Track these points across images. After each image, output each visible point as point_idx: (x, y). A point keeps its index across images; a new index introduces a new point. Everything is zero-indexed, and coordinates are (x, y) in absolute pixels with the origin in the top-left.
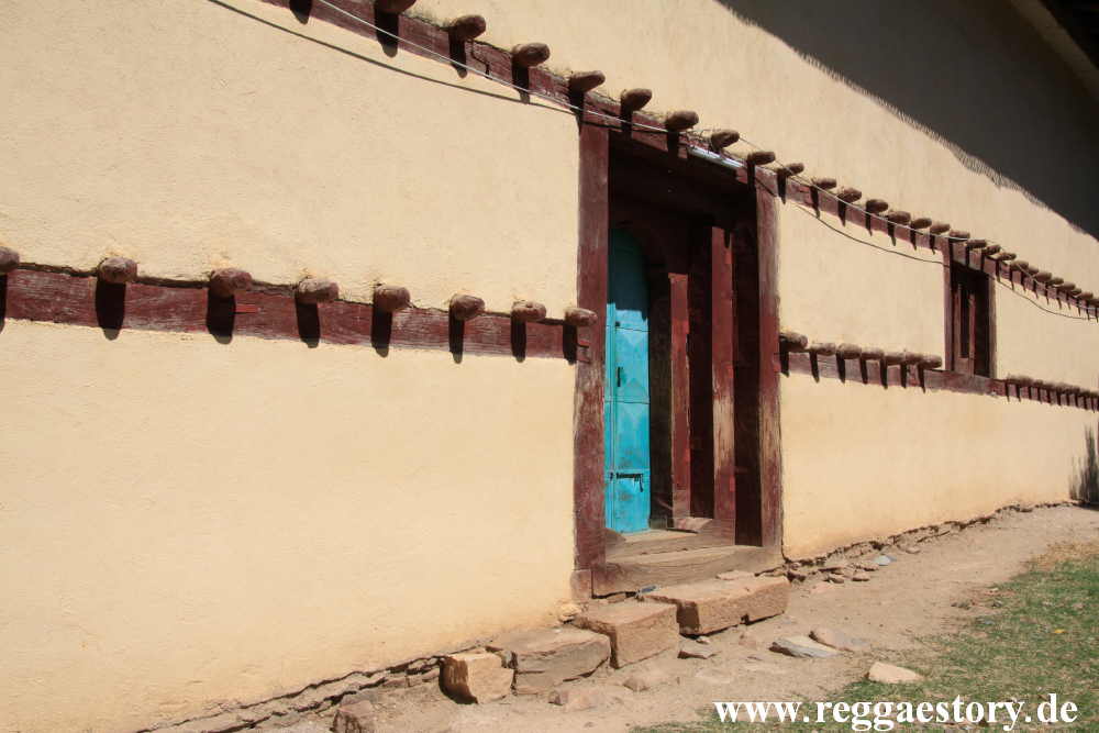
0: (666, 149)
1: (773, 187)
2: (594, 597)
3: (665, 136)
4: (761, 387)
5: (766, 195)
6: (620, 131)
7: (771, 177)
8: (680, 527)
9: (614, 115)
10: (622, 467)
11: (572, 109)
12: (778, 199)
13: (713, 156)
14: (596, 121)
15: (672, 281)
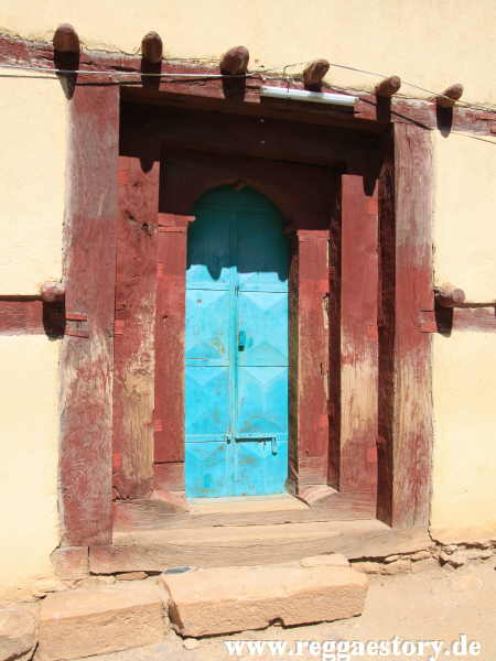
0: (222, 96)
1: (428, 118)
2: (92, 574)
3: (220, 82)
4: (396, 349)
5: (412, 130)
6: (141, 86)
7: (424, 108)
8: (302, 497)
9: (133, 70)
10: (242, 431)
11: (57, 73)
12: (436, 133)
13: (305, 94)
14: (100, 79)
15: (301, 238)
